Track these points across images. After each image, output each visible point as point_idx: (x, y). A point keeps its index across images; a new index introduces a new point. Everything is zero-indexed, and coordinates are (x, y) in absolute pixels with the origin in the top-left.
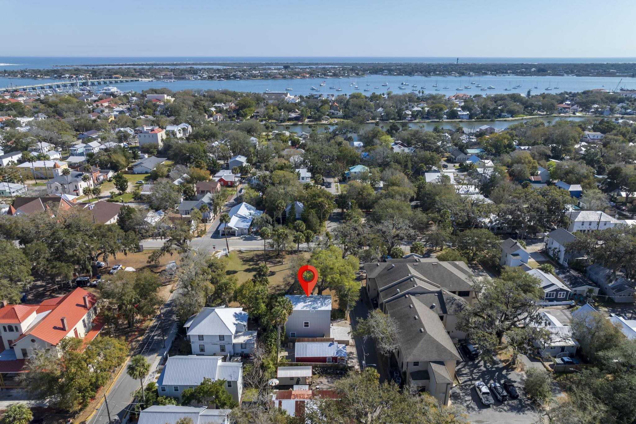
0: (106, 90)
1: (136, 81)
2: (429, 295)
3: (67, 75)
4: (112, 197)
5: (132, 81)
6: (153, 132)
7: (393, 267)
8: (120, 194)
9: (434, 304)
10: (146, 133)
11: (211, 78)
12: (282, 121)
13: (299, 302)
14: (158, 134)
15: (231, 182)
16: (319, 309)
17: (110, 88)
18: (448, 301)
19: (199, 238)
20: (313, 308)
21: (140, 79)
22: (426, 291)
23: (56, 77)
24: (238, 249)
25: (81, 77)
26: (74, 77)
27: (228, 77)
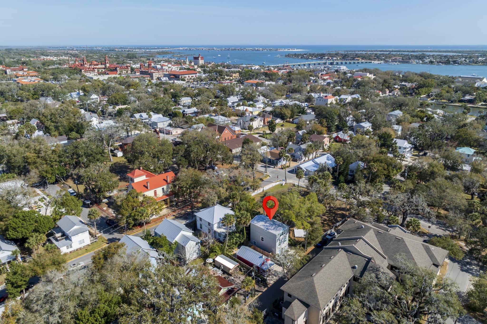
0: (338, 68)
1: (369, 62)
2: (360, 257)
3: (326, 57)
4: (263, 134)
5: (366, 62)
6: (326, 98)
7: (362, 227)
8: (270, 134)
9: (356, 266)
10: (322, 98)
11: (431, 62)
12: (452, 102)
13: (262, 221)
14: (329, 100)
15: (344, 140)
16: (270, 231)
17: (341, 66)
18: (371, 269)
19: (282, 170)
20: (267, 229)
21: (373, 62)
22: (359, 254)
23: (319, 59)
24: (294, 183)
25: (334, 58)
26: (330, 58)
27: (447, 63)
